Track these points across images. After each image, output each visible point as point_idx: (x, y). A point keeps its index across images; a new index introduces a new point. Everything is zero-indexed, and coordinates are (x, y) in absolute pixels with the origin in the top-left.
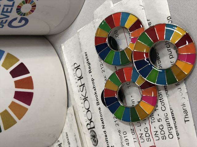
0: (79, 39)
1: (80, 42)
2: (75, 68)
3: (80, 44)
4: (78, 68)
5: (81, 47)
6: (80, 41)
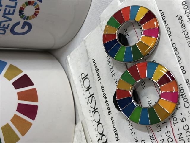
0: (86, 46)
2: (82, 79)
3: (87, 51)
4: (85, 78)
5: (88, 55)
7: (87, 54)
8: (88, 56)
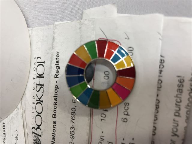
0: (54, 33)
1: (54, 37)
2: (37, 62)
3: (54, 39)
4: (41, 64)
6: (55, 35)
7: (53, 42)
8: (53, 45)
